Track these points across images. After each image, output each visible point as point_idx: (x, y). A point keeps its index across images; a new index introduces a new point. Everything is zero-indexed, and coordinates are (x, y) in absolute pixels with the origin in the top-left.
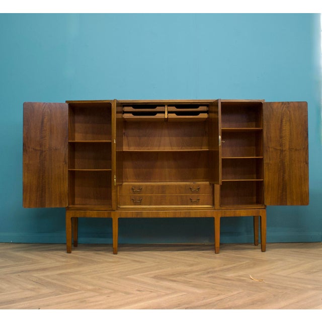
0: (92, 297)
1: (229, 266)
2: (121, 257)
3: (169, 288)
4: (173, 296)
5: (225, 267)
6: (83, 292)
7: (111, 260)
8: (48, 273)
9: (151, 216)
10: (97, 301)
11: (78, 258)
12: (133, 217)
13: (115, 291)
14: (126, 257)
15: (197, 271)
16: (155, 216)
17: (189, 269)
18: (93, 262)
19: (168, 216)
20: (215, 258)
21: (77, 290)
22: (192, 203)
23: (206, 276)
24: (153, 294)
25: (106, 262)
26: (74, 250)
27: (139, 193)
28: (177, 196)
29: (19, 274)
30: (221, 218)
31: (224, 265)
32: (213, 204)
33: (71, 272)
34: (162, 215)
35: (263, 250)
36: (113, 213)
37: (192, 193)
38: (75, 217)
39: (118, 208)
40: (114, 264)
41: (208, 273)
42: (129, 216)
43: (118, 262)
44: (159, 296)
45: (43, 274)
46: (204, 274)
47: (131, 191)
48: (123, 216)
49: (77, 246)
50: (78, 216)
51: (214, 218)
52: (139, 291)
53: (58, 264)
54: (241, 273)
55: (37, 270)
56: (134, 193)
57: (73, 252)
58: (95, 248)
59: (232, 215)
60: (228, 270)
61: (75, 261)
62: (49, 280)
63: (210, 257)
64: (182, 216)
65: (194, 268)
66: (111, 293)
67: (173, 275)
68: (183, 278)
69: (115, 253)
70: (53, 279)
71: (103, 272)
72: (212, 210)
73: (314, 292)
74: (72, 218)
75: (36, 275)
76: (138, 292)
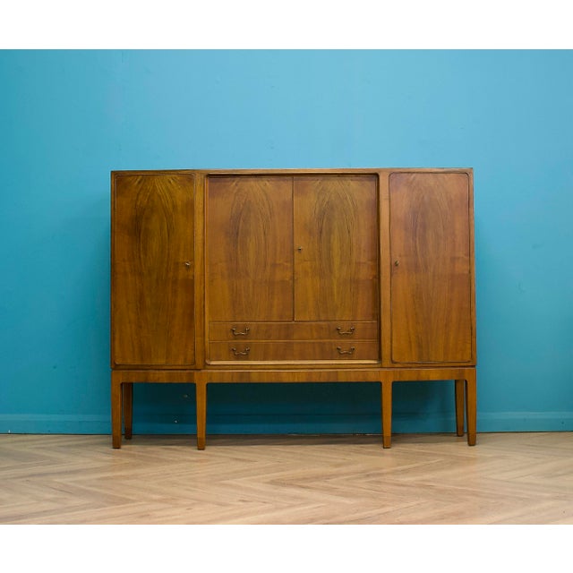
0: (161, 510)
1: (405, 467)
2: (212, 453)
3: (295, 498)
4: (302, 508)
5: (399, 468)
6: (144, 503)
7: (194, 459)
8: (80, 478)
9: (265, 380)
10: (168, 516)
11: (133, 456)
12: (235, 381)
13: (201, 502)
14: (221, 454)
15: (347, 474)
16: (274, 380)
17: (335, 470)
18: (160, 461)
19: (296, 381)
20: (383, 455)
21: (133, 501)
22: (341, 356)
23: (364, 480)
24: (267, 505)
25: (184, 460)
26: (126, 443)
27: (245, 338)
28: (314, 343)
29: (28, 479)
30: (394, 383)
31: (399, 465)
32: (380, 358)
33: (121, 476)
34: (286, 377)
35: (472, 443)
36: (196, 374)
37: (342, 338)
38: (128, 382)
39: (206, 365)
40: (198, 464)
41: (368, 476)
42: (227, 380)
43: (207, 461)
44: (277, 508)
45: (71, 479)
46: (360, 478)
47: (230, 334)
48: (215, 380)
49: (130, 438)
50: (133, 380)
51: (381, 383)
52: (243, 501)
53: (98, 464)
54: (427, 476)
55: (60, 473)
56: (236, 337)
57: (123, 447)
58: (164, 441)
59: (414, 378)
60: (405, 472)
61: (127, 460)
62: (82, 487)
63: (373, 454)
64: (322, 380)
65: (344, 469)
66: (194, 504)
67: (304, 479)
68: (321, 484)
69: (201, 448)
70: (91, 486)
71: (180, 476)
72: (378, 370)
73: (551, 503)
74: (122, 384)
75: (57, 480)
76: (241, 503)
